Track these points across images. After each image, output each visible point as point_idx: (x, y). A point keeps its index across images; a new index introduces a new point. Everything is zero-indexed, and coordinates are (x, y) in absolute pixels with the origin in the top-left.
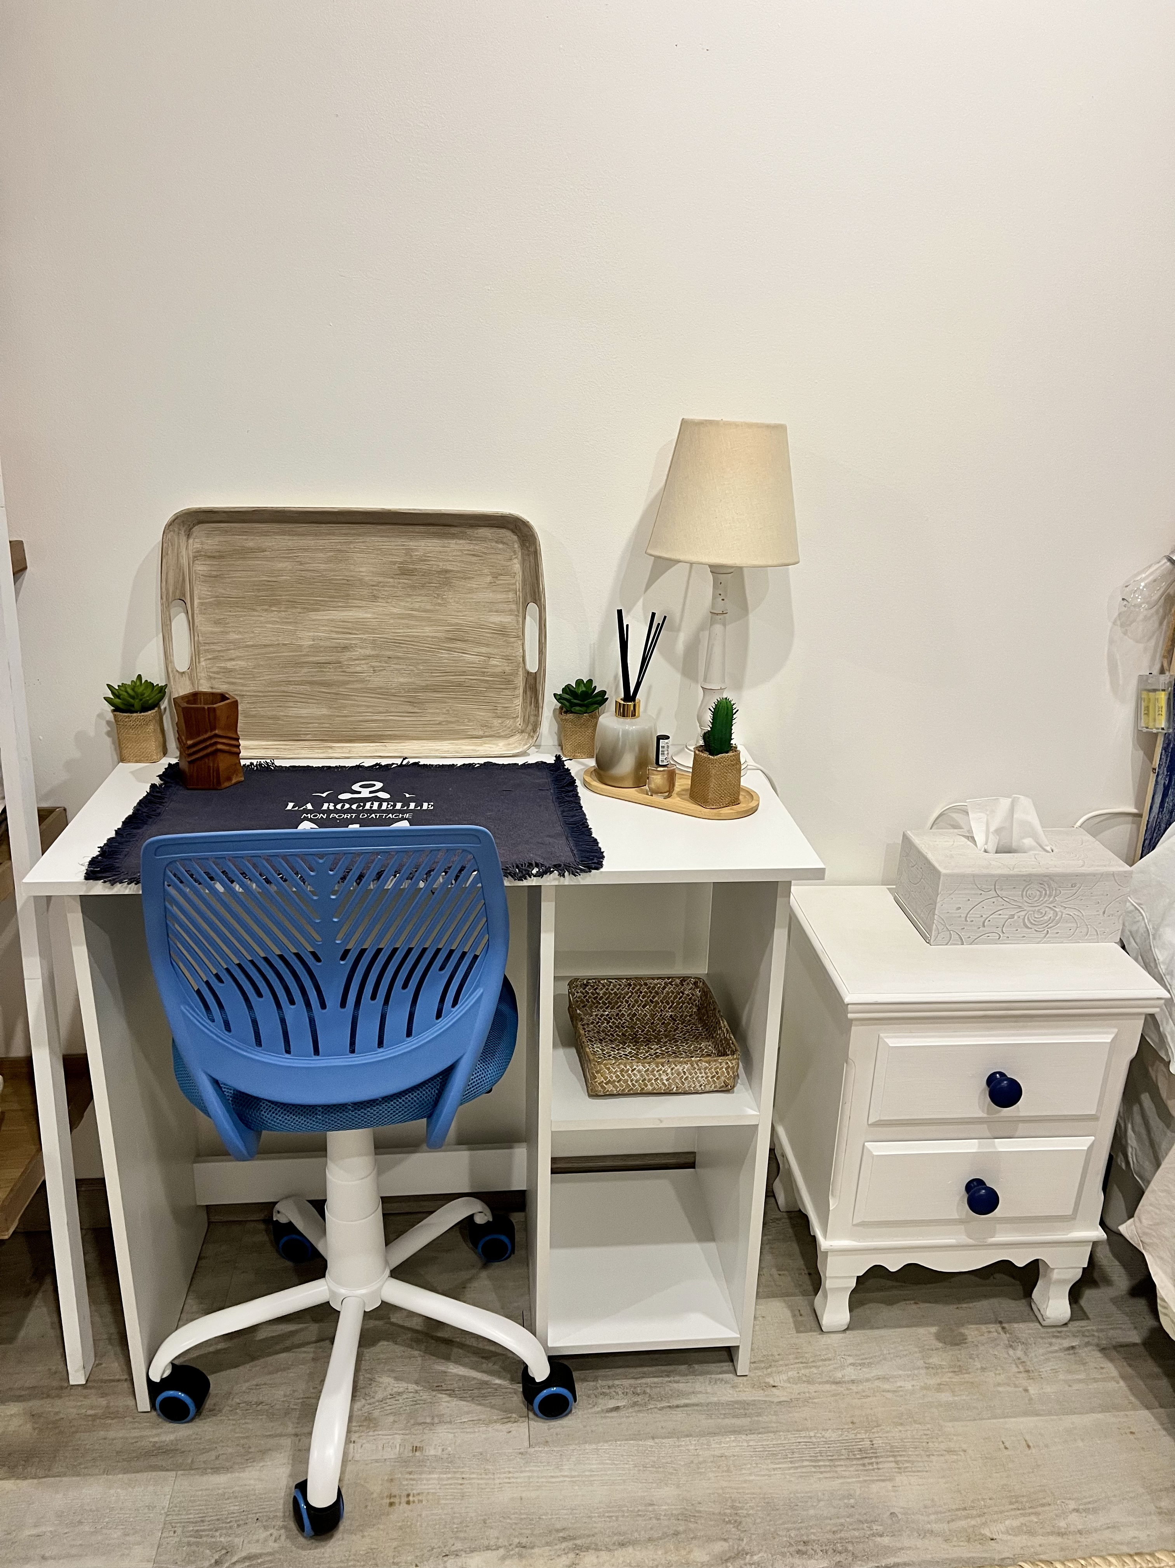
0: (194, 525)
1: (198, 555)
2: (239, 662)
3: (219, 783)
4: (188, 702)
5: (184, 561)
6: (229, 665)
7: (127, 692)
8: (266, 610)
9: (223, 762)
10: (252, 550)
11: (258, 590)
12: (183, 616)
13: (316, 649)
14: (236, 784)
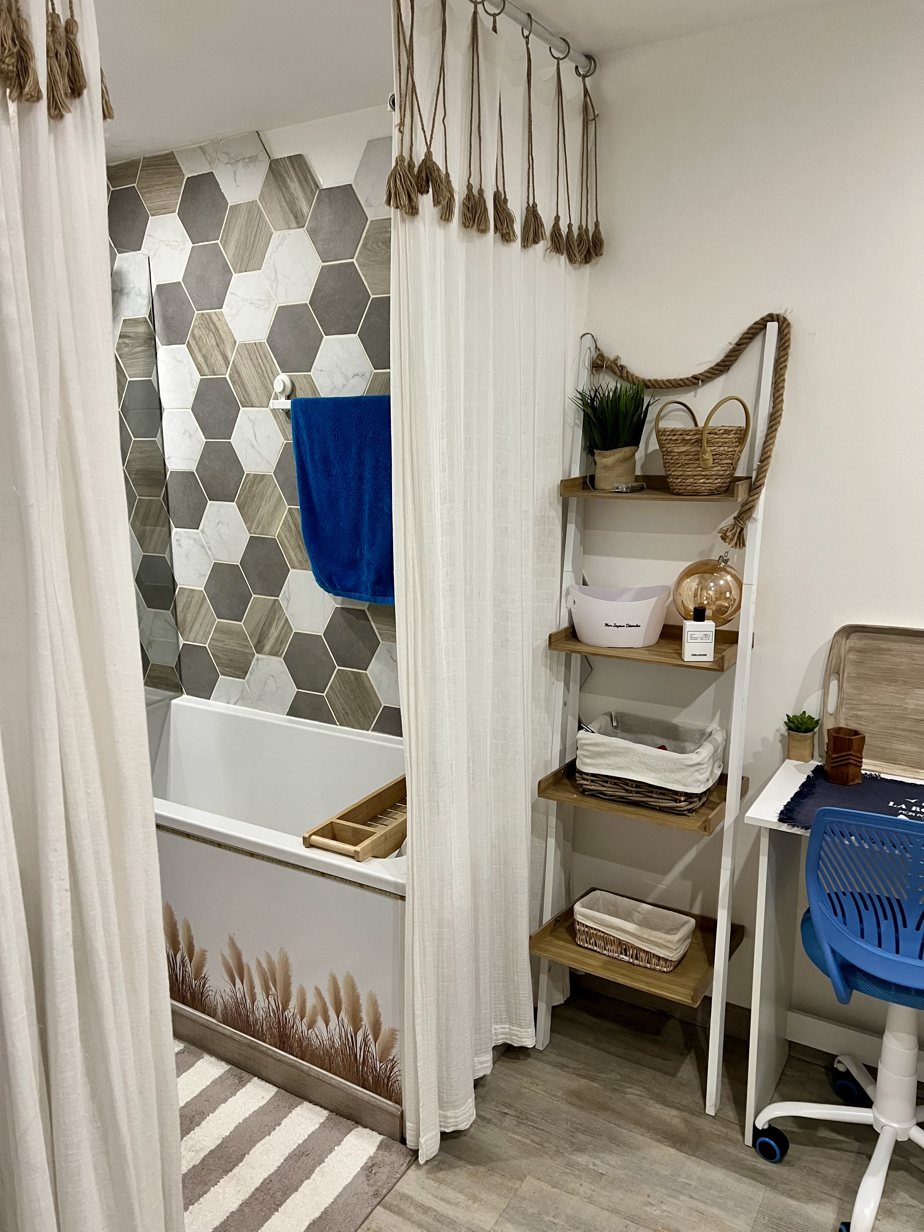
0: (852, 633)
1: (851, 649)
2: (866, 713)
3: (847, 781)
4: (835, 732)
5: (843, 652)
6: (860, 713)
7: (797, 720)
8: (888, 685)
9: (852, 770)
10: (885, 650)
11: (885, 673)
12: (836, 682)
13: (915, 711)
14: (856, 784)
